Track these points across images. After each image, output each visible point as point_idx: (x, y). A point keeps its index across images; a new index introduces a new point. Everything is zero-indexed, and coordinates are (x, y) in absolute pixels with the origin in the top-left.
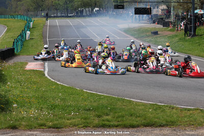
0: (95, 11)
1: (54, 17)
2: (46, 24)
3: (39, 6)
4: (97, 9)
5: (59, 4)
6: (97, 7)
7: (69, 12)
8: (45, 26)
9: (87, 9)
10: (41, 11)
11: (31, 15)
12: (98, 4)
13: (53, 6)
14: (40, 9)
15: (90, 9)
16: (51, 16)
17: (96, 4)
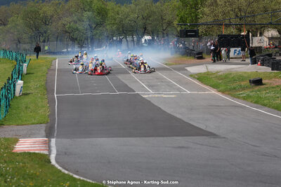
0: (143, 40)
1: (68, 53)
2: (52, 68)
3: (40, 34)
4: (147, 37)
5: (77, 29)
6: (148, 34)
7: (96, 44)
8: (50, 69)
9: (129, 38)
10: (44, 41)
11: (25, 50)
12: (149, 28)
13: (66, 32)
14: (42, 39)
15: (135, 39)
16: (63, 53)
17: (145, 29)
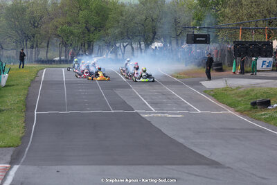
1: (60, 62)
2: (37, 79)
3: (27, 38)
5: (72, 33)
9: (135, 45)
12: (159, 33)
15: (143, 45)
16: (54, 61)
17: (155, 33)
